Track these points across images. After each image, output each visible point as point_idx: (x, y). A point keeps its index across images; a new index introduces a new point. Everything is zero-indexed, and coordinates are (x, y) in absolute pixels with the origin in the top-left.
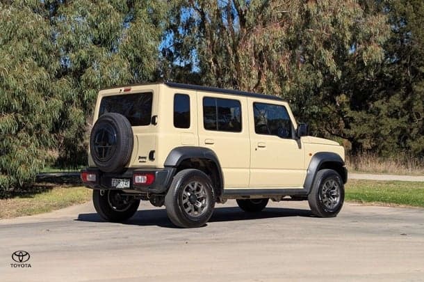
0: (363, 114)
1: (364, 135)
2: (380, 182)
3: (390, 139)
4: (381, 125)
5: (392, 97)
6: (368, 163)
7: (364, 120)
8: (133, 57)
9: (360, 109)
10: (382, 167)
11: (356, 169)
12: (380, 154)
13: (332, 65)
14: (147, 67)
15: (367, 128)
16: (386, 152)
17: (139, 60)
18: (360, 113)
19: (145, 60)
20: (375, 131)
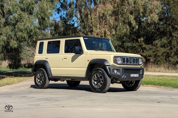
0: (150, 46)
1: (150, 55)
2: (155, 76)
3: (162, 57)
4: (158, 51)
5: (163, 38)
6: (152, 67)
7: (151, 49)
8: (40, 17)
9: (149, 44)
10: (158, 69)
11: (147, 70)
12: (157, 64)
13: (134, 23)
14: (47, 22)
15: (151, 52)
16: (160, 63)
17: (43, 19)
18: (149, 45)
19: (46, 19)
20: (155, 53)
